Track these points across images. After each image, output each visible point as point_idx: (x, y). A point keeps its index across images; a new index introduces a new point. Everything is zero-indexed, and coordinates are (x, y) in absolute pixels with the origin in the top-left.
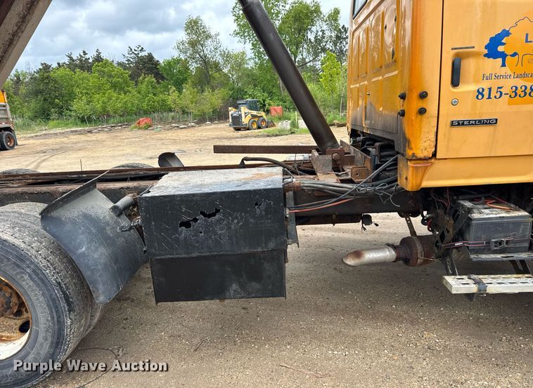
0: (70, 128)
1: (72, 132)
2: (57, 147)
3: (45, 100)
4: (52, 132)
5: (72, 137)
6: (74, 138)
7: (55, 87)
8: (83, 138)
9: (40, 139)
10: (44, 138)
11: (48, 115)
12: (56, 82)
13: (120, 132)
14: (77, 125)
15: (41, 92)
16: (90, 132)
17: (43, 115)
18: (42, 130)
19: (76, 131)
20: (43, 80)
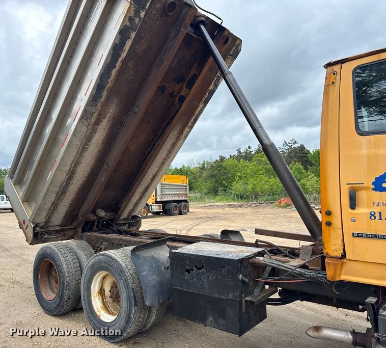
0: (230, 202)
1: (229, 205)
2: (212, 216)
3: (216, 181)
4: (216, 204)
5: (226, 209)
6: (227, 210)
7: (224, 173)
8: (233, 210)
9: (206, 209)
10: (209, 209)
11: (217, 192)
12: (225, 169)
13: (263, 208)
14: (234, 200)
15: (215, 176)
16: (241, 206)
17: (214, 192)
18: (210, 202)
19: (231, 205)
20: (217, 167)
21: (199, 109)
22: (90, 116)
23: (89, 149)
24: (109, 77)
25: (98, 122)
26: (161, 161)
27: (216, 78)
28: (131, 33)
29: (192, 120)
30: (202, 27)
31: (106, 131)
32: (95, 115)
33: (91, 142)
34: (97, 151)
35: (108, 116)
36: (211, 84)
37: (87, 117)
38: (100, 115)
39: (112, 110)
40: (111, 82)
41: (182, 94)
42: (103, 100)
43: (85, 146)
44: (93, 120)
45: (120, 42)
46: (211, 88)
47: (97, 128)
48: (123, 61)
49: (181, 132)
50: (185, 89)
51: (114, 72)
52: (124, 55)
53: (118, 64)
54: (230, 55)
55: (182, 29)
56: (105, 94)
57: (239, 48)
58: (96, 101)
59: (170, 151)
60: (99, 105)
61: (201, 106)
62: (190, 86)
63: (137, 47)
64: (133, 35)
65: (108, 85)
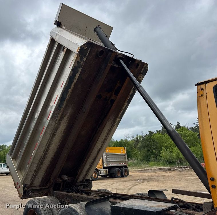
0: (160, 167)
1: (160, 169)
2: (147, 178)
3: (148, 150)
4: (150, 168)
5: (158, 172)
6: (159, 173)
7: (154, 144)
8: (164, 173)
9: (142, 172)
10: (144, 172)
11: (150, 159)
12: (154, 141)
14: (164, 165)
15: (146, 147)
16: (169, 170)
17: (147, 159)
18: (145, 167)
19: (162, 169)
20: (148, 140)
21: (125, 106)
22: (57, 116)
23: (56, 136)
24: (67, 94)
25: (61, 119)
26: (103, 140)
27: (134, 87)
28: (79, 70)
29: (121, 113)
30: (121, 61)
31: (66, 124)
32: (60, 115)
33: (58, 131)
34: (61, 136)
35: (67, 115)
36: (130, 91)
37: (55, 116)
38: (62, 114)
39: (69, 112)
40: (69, 96)
41: (112, 98)
42: (64, 106)
43: (54, 134)
44: (58, 118)
45: (72, 75)
46: (131, 93)
47: (61, 123)
48: (75, 85)
49: (114, 121)
50: (113, 95)
51: (70, 90)
52: (75, 81)
53: (72, 86)
54: (141, 73)
55: (108, 64)
56: (65, 103)
57: (147, 68)
58: (60, 107)
59: (108, 133)
60: (62, 109)
61: (126, 104)
62: (117, 93)
63: (83, 76)
64: (80, 70)
65: (67, 98)
